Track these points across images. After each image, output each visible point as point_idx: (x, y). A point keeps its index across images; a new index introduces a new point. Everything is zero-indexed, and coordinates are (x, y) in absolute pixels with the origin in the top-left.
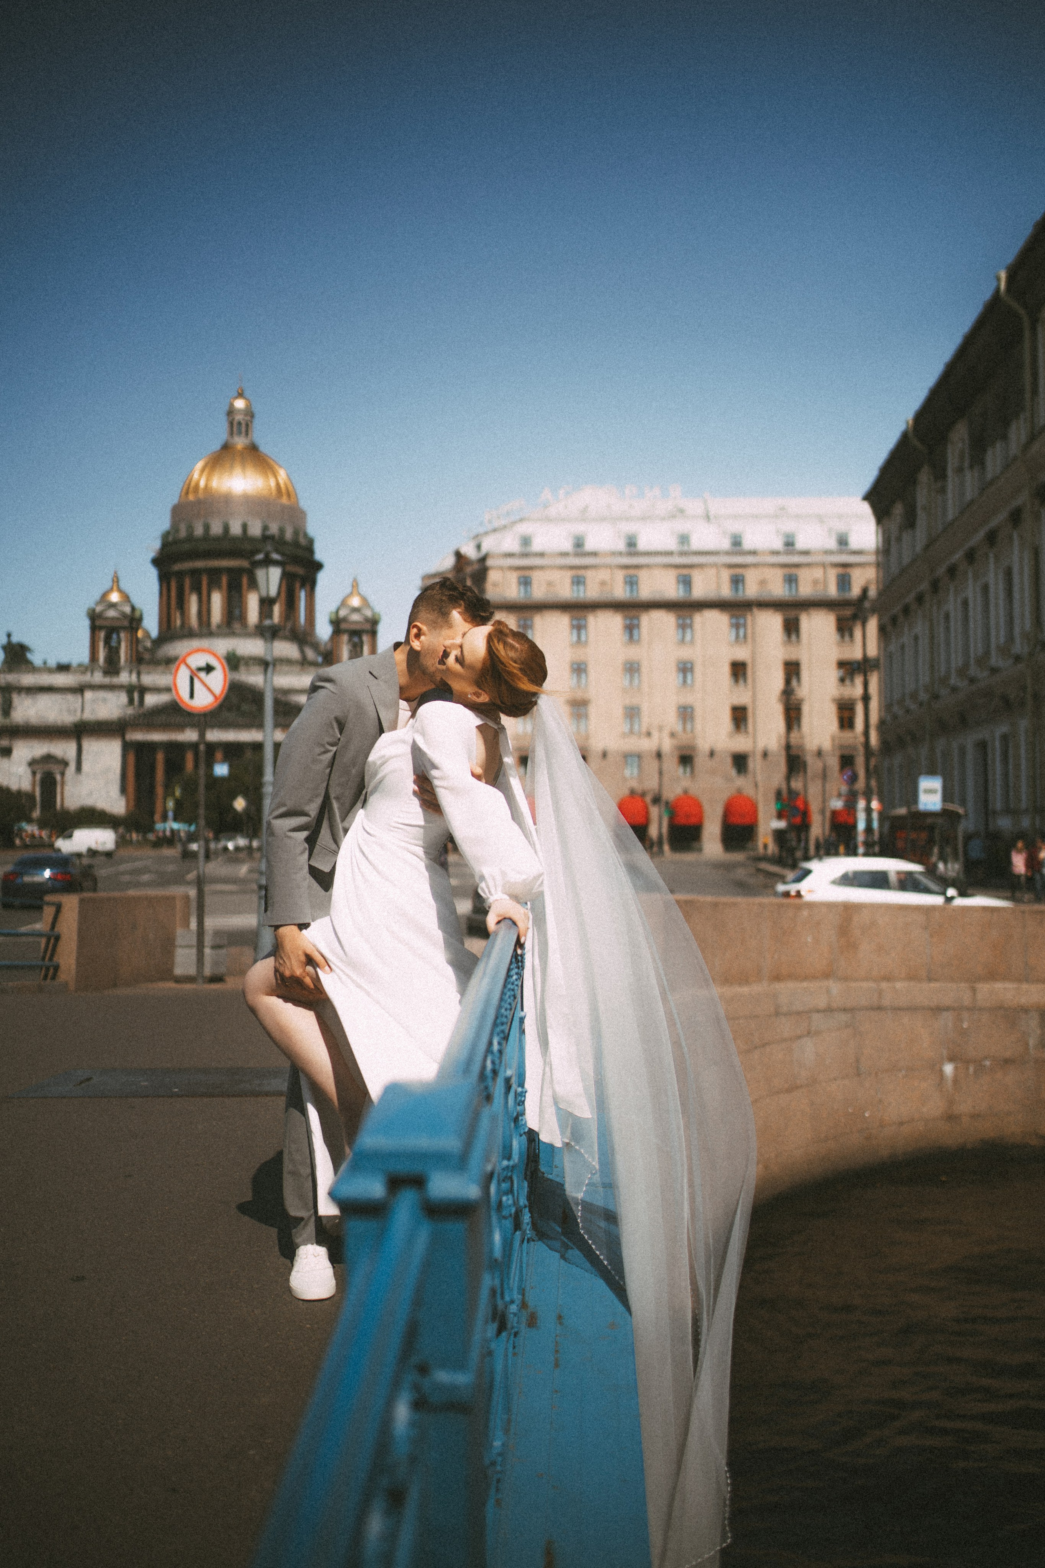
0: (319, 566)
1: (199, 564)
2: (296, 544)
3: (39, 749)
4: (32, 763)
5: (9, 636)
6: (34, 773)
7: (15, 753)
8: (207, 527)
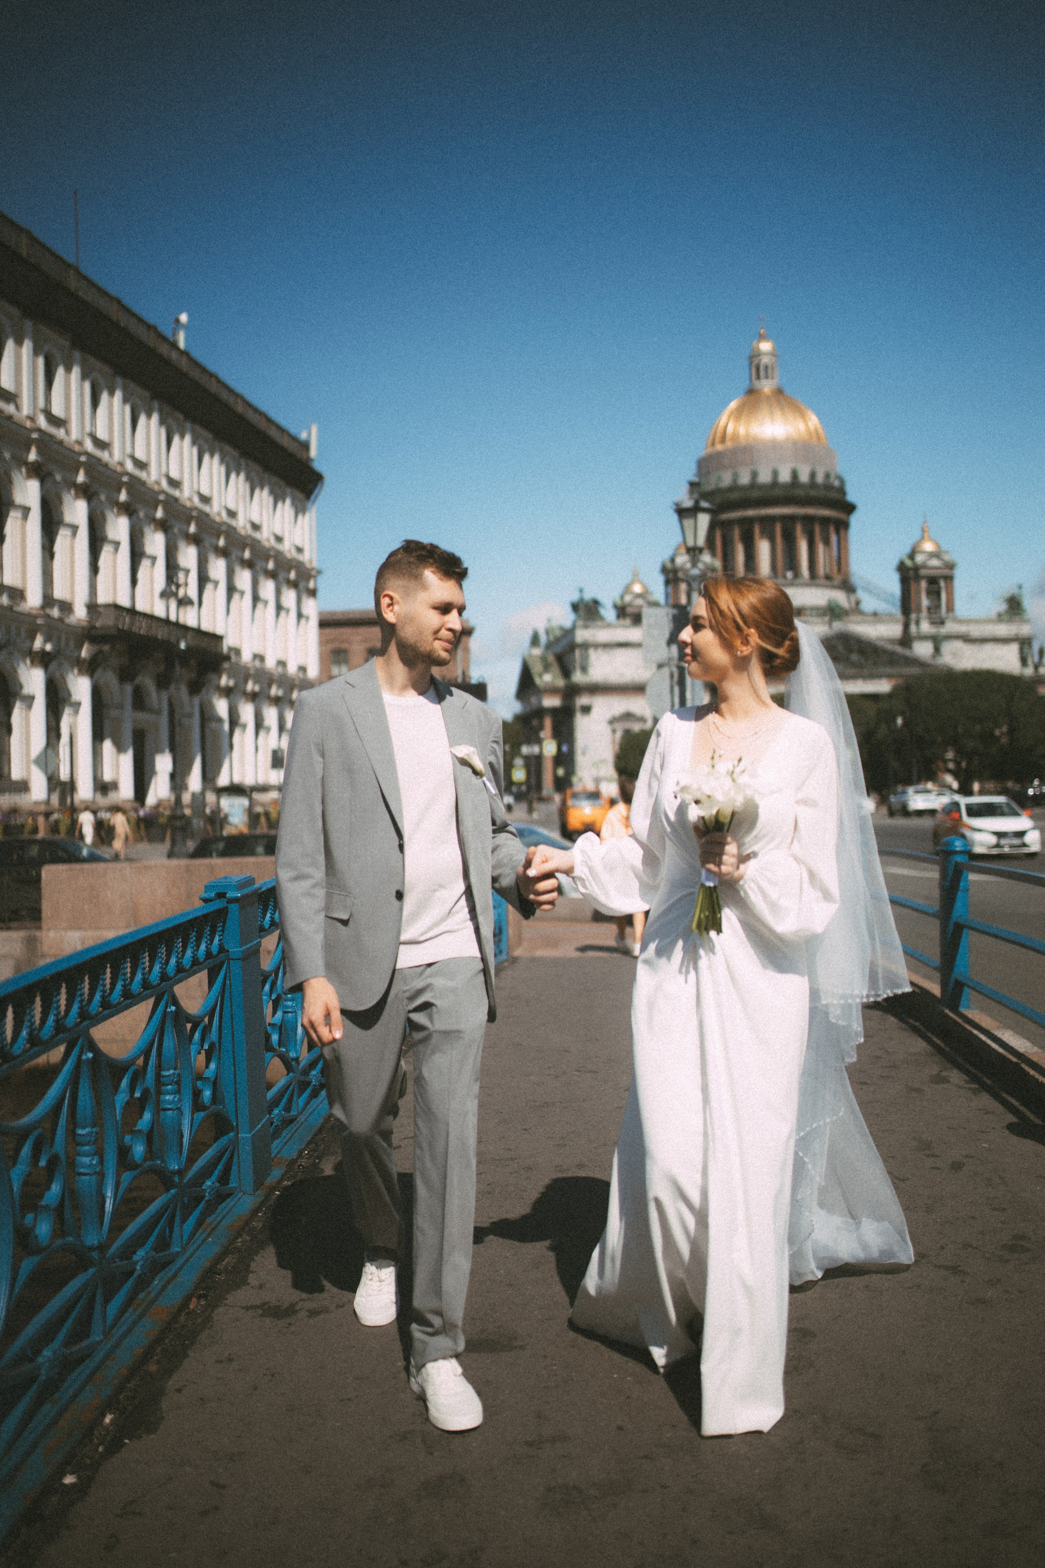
0: (850, 508)
1: (751, 513)
2: (828, 487)
3: (617, 705)
4: (612, 721)
5: (581, 591)
6: (614, 731)
7: (595, 711)
8: (754, 475)
